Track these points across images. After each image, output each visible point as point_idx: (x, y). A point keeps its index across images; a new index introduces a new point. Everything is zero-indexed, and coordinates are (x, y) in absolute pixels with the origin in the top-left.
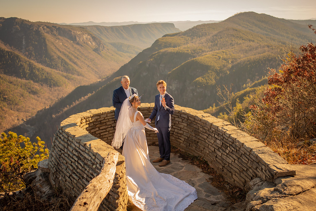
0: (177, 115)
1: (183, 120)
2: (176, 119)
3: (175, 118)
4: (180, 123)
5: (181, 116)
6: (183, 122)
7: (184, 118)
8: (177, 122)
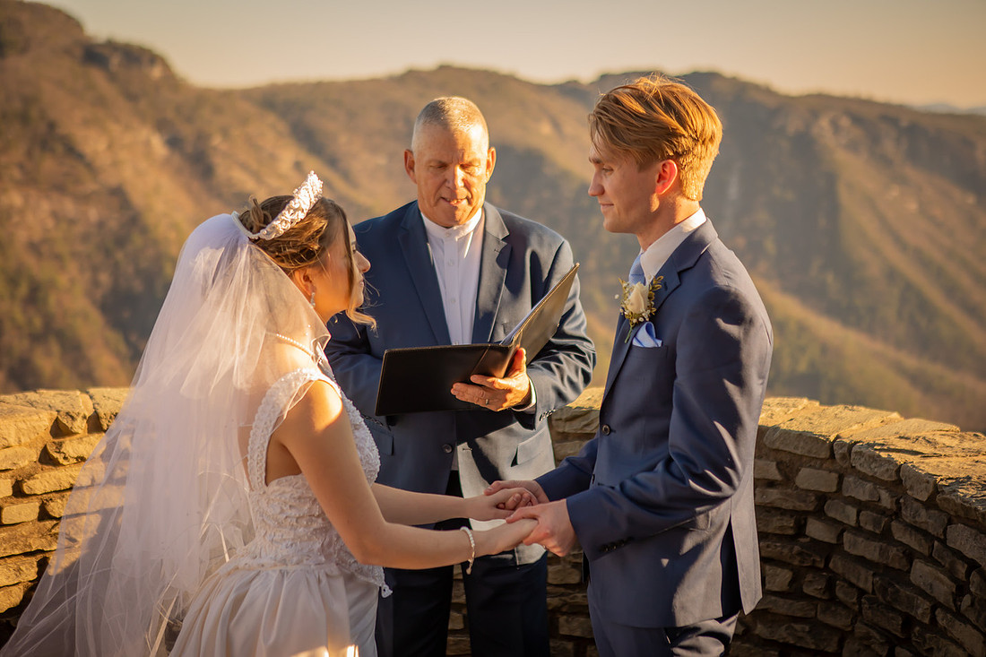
0: (925, 533)
1: (961, 589)
2: (921, 572)
3: (910, 555)
4: (939, 613)
5: (943, 542)
6: (959, 615)
7: (973, 565)
8: (921, 609)
